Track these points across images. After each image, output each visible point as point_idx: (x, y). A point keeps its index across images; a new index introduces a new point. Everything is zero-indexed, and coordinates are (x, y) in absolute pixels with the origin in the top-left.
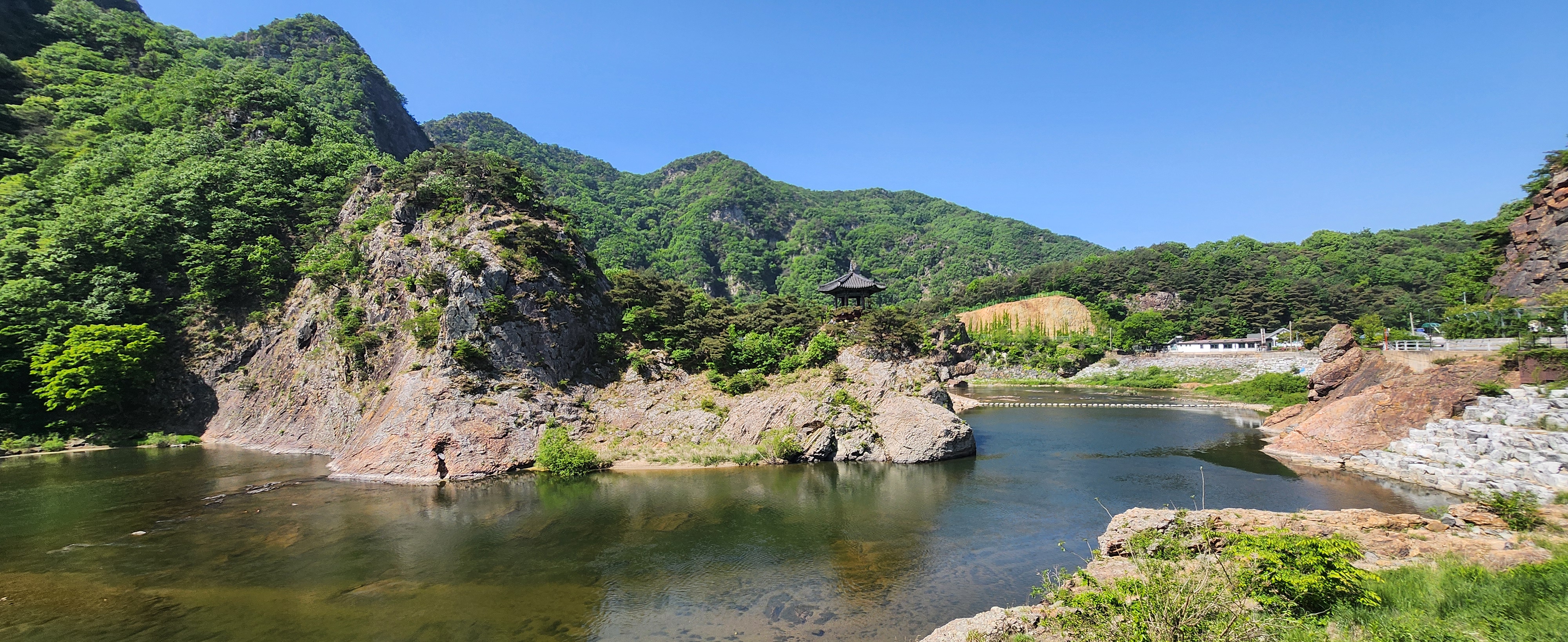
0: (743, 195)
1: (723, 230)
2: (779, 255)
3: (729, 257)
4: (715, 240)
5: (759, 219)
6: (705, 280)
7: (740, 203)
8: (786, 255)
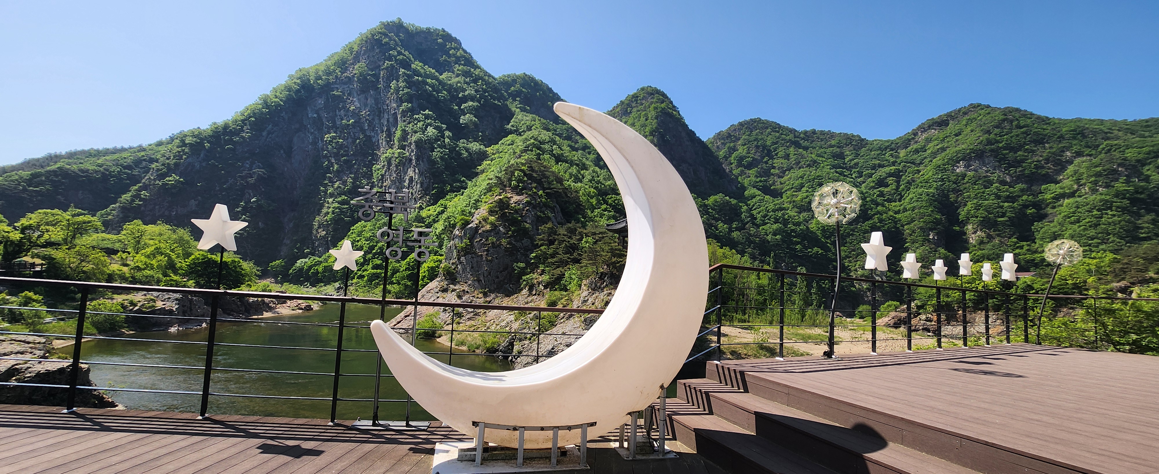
0: (998, 142)
1: (966, 179)
2: (1043, 200)
3: (969, 205)
4: (956, 191)
5: (1018, 163)
6: (931, 230)
7: (992, 151)
8: (1053, 198)
